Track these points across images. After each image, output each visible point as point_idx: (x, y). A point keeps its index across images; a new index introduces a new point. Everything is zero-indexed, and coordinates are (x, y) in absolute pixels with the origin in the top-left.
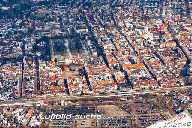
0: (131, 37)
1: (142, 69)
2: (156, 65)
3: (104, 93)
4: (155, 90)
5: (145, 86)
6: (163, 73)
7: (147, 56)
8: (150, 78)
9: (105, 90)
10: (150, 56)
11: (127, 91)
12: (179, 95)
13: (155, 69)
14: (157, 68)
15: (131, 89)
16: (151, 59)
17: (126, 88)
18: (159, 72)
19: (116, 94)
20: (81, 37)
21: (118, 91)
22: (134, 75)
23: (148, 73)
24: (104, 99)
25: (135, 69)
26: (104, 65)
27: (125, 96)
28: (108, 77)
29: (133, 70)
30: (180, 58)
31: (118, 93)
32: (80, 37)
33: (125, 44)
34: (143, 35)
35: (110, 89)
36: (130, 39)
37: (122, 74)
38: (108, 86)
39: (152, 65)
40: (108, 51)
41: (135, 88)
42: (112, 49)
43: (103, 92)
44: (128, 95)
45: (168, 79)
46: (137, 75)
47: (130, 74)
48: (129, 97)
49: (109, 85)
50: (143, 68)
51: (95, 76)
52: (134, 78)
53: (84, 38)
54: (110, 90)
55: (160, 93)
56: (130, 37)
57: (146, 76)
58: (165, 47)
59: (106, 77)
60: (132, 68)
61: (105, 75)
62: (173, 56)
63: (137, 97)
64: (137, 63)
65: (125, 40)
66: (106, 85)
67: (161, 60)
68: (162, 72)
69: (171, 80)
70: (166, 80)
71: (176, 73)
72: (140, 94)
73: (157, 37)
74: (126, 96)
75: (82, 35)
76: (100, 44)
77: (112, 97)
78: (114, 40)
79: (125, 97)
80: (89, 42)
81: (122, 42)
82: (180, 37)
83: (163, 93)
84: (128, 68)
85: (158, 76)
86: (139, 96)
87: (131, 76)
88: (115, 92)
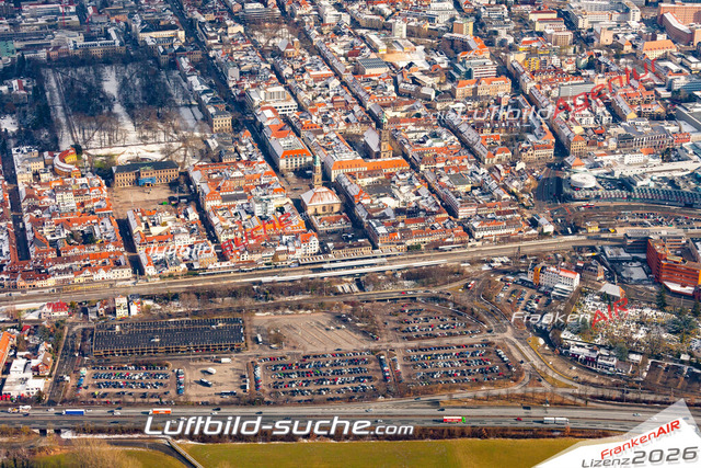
0: (347, 59)
1: (401, 177)
2: (449, 163)
3: (272, 267)
4: (456, 254)
5: (416, 237)
6: (476, 192)
7: (413, 129)
8: (434, 209)
9: (274, 258)
10: (422, 128)
11: (355, 259)
12: (543, 268)
13: (447, 178)
14: (453, 172)
15: (367, 251)
16: (429, 142)
17: (351, 246)
18: (463, 189)
19: (315, 270)
20: (164, 60)
21: (323, 260)
22: (377, 201)
23: (424, 191)
24: (275, 289)
25: (375, 179)
26: (262, 166)
27: (349, 276)
28: (281, 209)
29: (367, 181)
30: (530, 137)
31: (325, 266)
32: (156, 60)
33: (327, 86)
34: (388, 52)
35: (294, 253)
36: (343, 66)
37: (330, 196)
38: (284, 240)
39: (436, 161)
40: (268, 113)
41: (384, 248)
42: (283, 104)
43: (266, 264)
44: (362, 274)
45: (499, 213)
46: (384, 200)
47: (358, 196)
48: (362, 278)
49: (288, 237)
50: (402, 173)
51: (234, 206)
52: (376, 211)
53: (174, 65)
54: (291, 256)
55: (472, 263)
56: (343, 59)
57: (417, 202)
58: (475, 96)
59: (272, 207)
60: (365, 172)
61: (269, 200)
62: (506, 128)
63: (392, 278)
64: (378, 155)
65: (325, 71)
66: (278, 238)
67: (465, 145)
68: (473, 188)
69: (508, 216)
70: (489, 216)
71: (523, 192)
72: (404, 269)
73: (442, 61)
74: (353, 275)
75: (165, 53)
76: (236, 86)
77: (302, 280)
78: (287, 71)
79: (350, 279)
80: (194, 80)
81: (317, 79)
82: (524, 61)
83: (484, 262)
84: (349, 174)
85: (461, 202)
86: (399, 275)
87: (365, 202)
88: (312, 261)
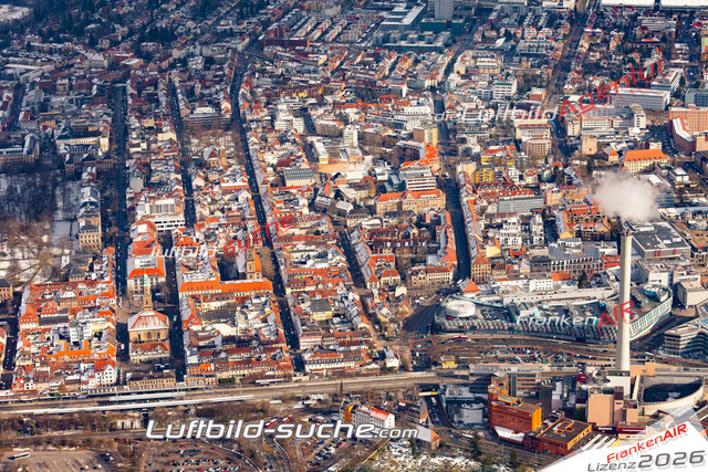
0: (275, 170)
1: (255, 301)
2: (320, 286)
5: (233, 369)
6: (336, 320)
7: (303, 247)
8: (273, 338)
9: (61, 388)
10: (313, 247)
12: (355, 407)
13: (308, 303)
14: (318, 297)
16: (310, 263)
25: (224, 303)
26: (107, 284)
28: (99, 335)
29: (214, 305)
33: (237, 199)
35: (86, 383)
36: (266, 177)
37: (157, 320)
39: (305, 284)
40: (143, 228)
41: (189, 381)
42: (168, 219)
45: (342, 344)
46: (218, 327)
47: (188, 321)
48: (151, 413)
49: (86, 366)
50: (258, 297)
53: (77, 176)
54: (84, 387)
55: (284, 400)
56: (270, 169)
57: (258, 330)
58: (398, 212)
59: (89, 331)
61: (85, 323)
62: (411, 248)
63: (184, 415)
65: (241, 182)
66: (76, 365)
68: (336, 316)
69: (353, 348)
70: (331, 347)
72: (199, 404)
74: (140, 410)
78: (198, 182)
79: (136, 414)
80: (87, 191)
81: (226, 192)
84: (193, 297)
86: (193, 411)
